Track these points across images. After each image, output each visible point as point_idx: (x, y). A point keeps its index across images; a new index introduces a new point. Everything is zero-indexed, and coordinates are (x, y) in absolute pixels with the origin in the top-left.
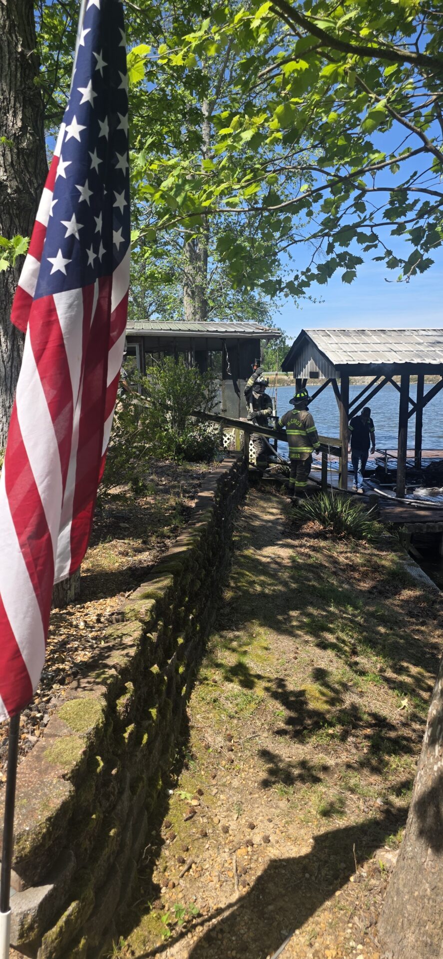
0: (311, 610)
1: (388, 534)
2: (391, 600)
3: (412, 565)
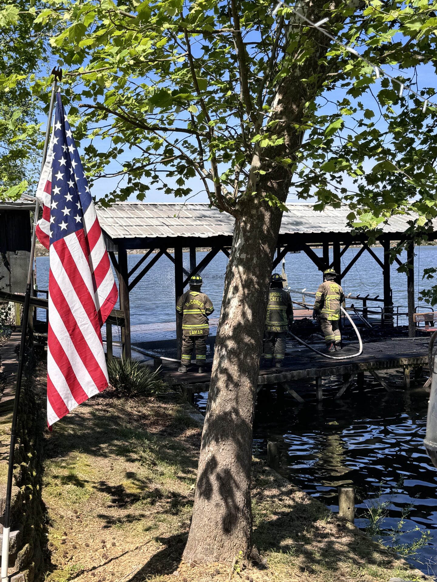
0: (116, 442)
1: (171, 391)
2: (178, 438)
3: (194, 412)
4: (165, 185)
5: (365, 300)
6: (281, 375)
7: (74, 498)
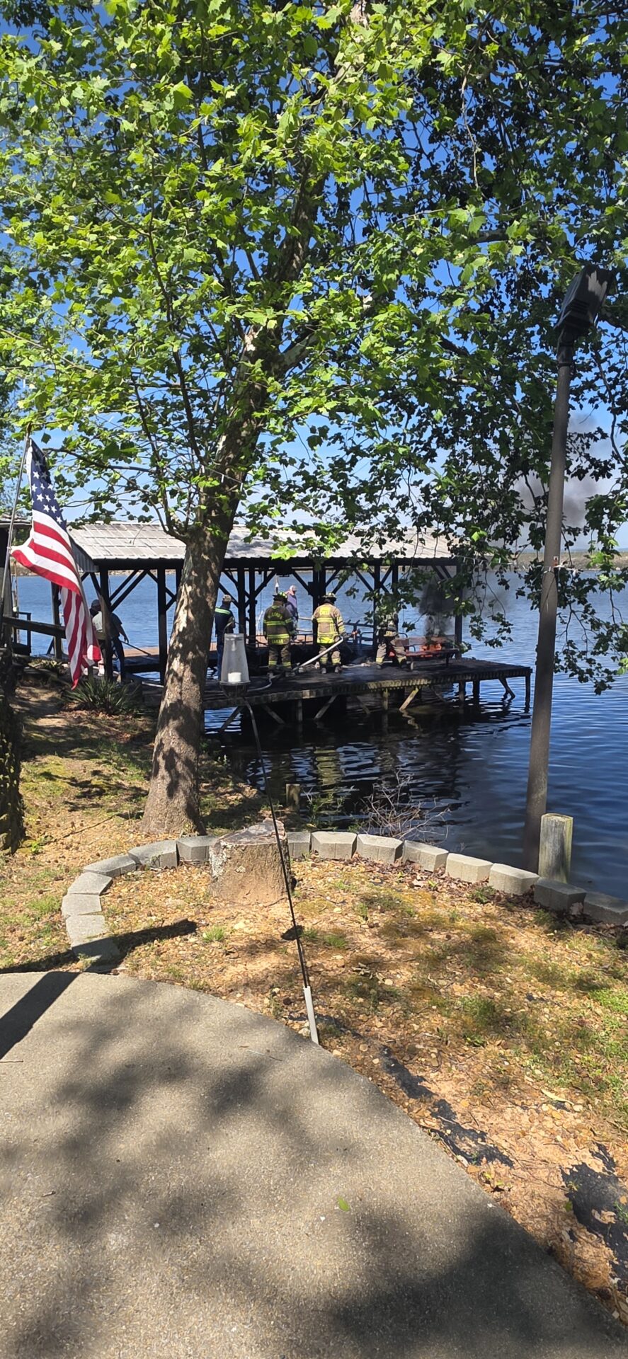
0: (86, 749)
4: (128, 513)
5: (355, 625)
7: (48, 792)
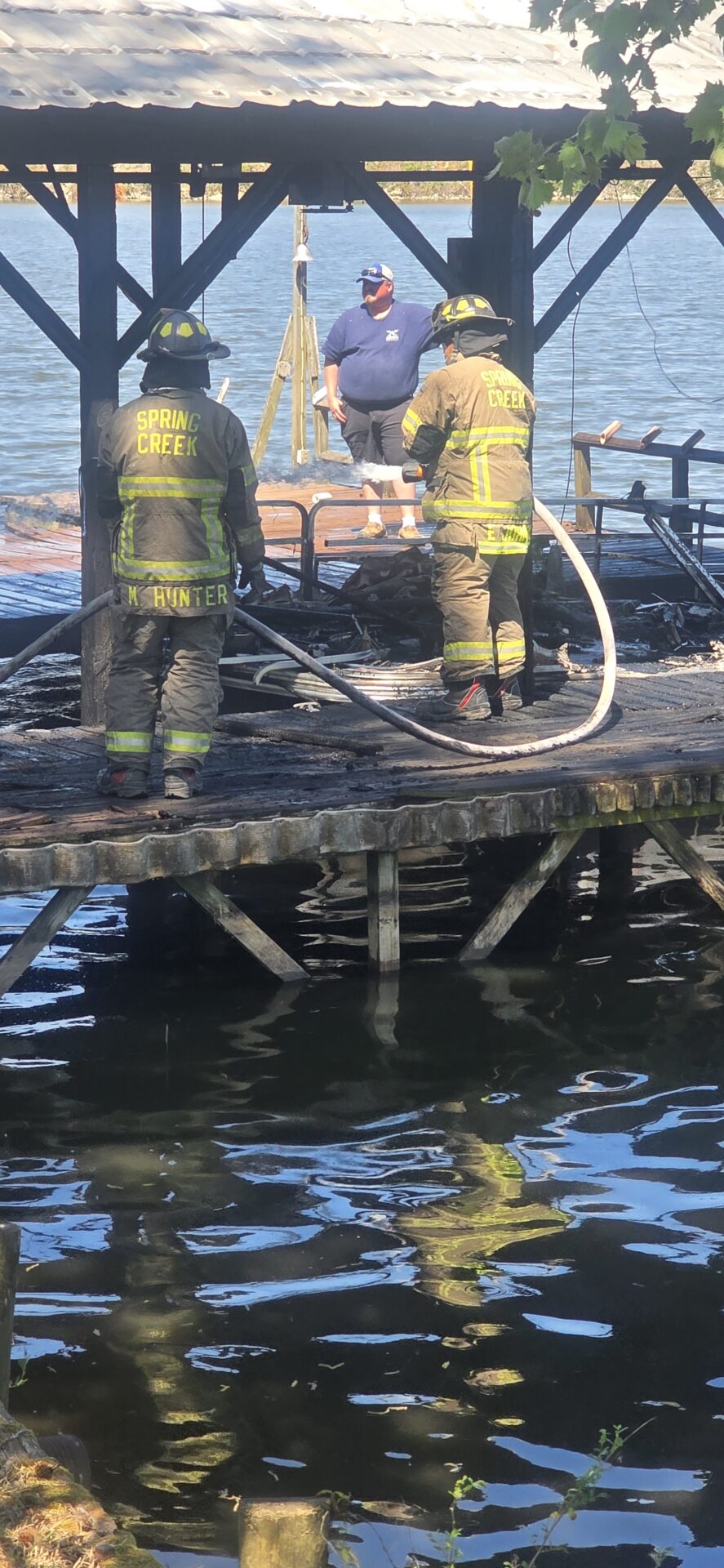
5: (683, 458)
6: (185, 840)
